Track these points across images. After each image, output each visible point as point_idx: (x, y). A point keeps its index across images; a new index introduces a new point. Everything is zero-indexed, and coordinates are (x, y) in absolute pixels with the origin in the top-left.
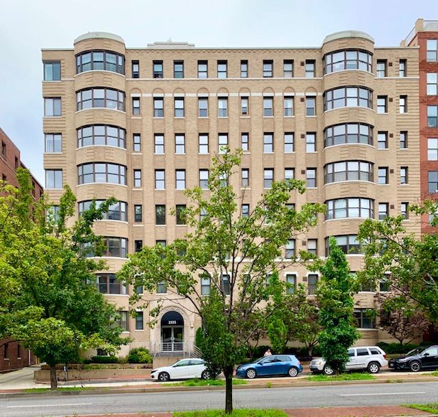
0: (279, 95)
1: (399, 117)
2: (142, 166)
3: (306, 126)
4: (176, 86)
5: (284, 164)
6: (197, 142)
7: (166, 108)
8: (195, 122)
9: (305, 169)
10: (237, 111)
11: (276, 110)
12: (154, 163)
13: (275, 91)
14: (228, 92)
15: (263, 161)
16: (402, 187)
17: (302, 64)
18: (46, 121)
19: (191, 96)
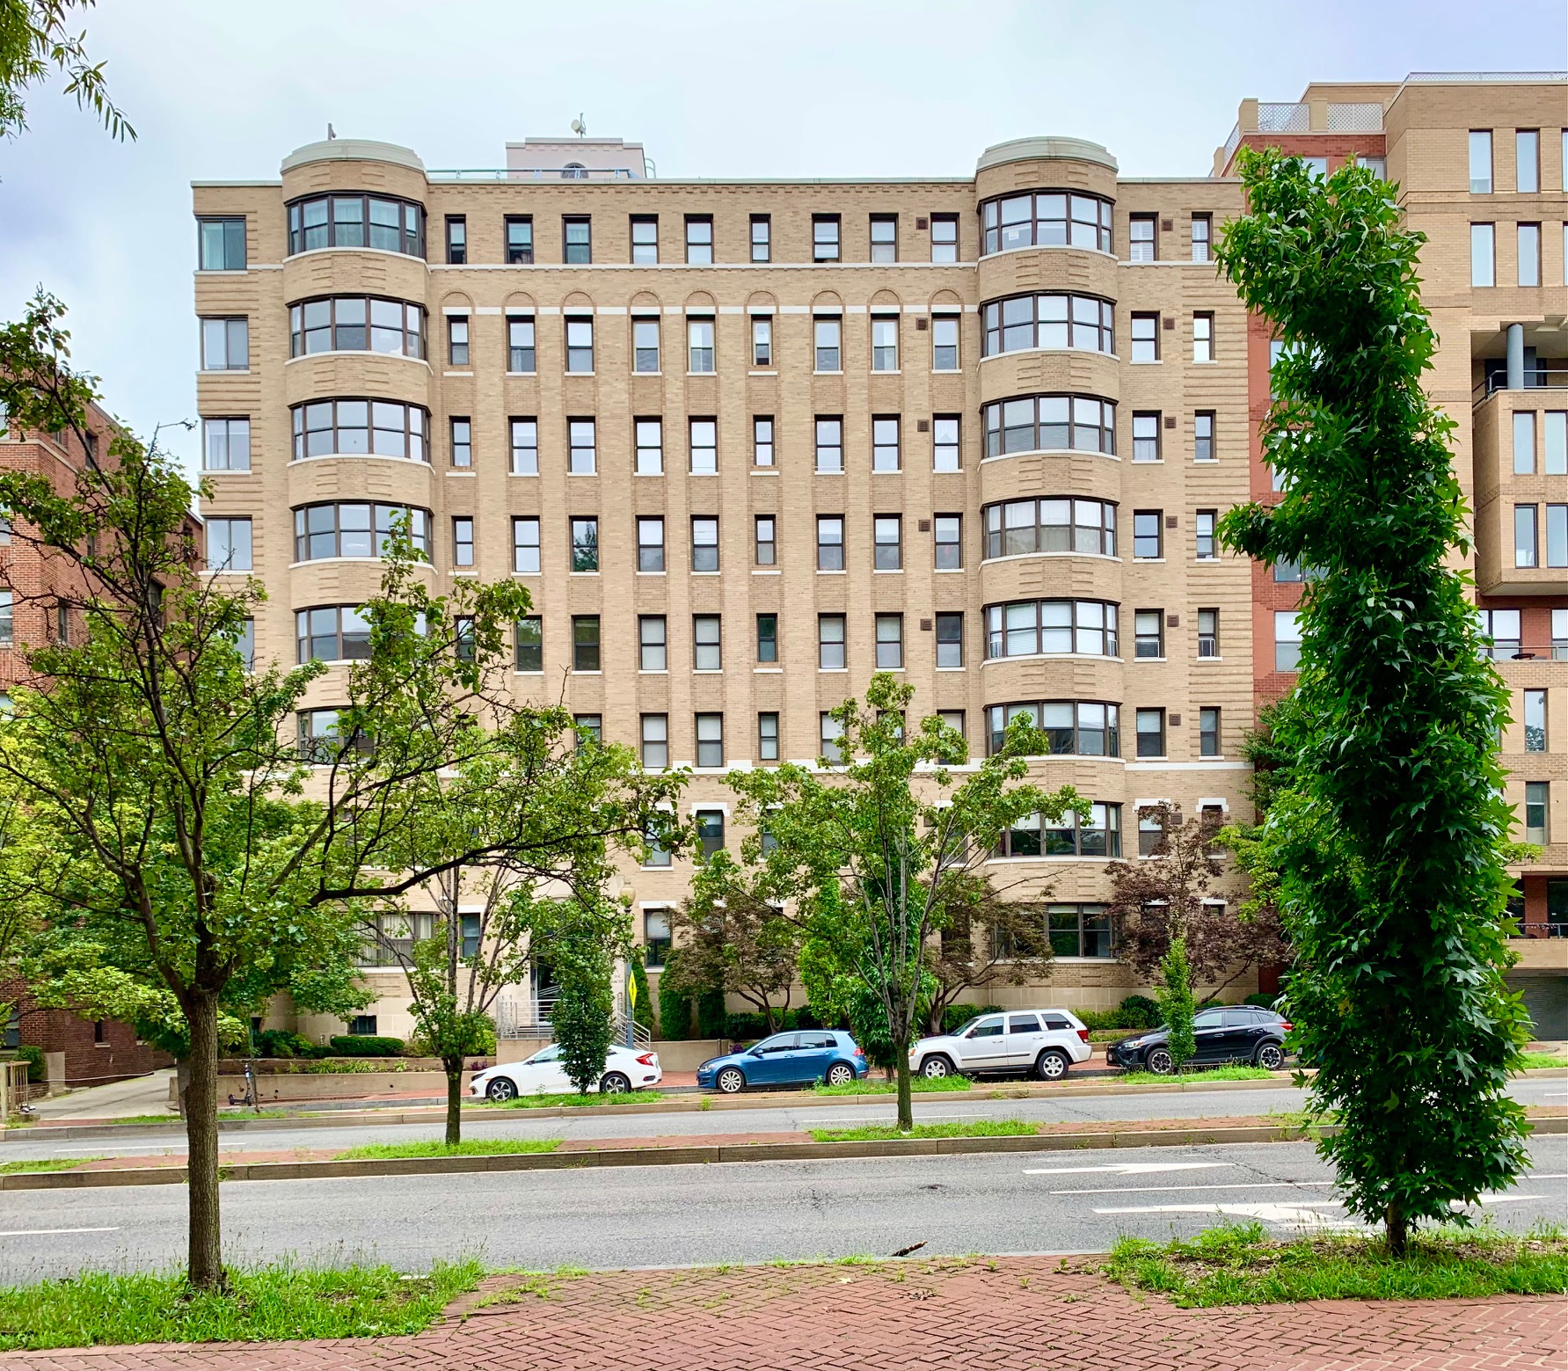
0: (856, 311)
1: (1190, 373)
2: (476, 508)
3: (932, 397)
4: (569, 285)
5: (873, 503)
6: (628, 442)
7: (542, 347)
8: (622, 385)
9: (928, 516)
10: (741, 357)
11: (849, 354)
12: (510, 497)
13: (847, 300)
14: (714, 302)
15: (814, 495)
16: (1200, 566)
17: (922, 224)
18: (205, 384)
19: (612, 312)
